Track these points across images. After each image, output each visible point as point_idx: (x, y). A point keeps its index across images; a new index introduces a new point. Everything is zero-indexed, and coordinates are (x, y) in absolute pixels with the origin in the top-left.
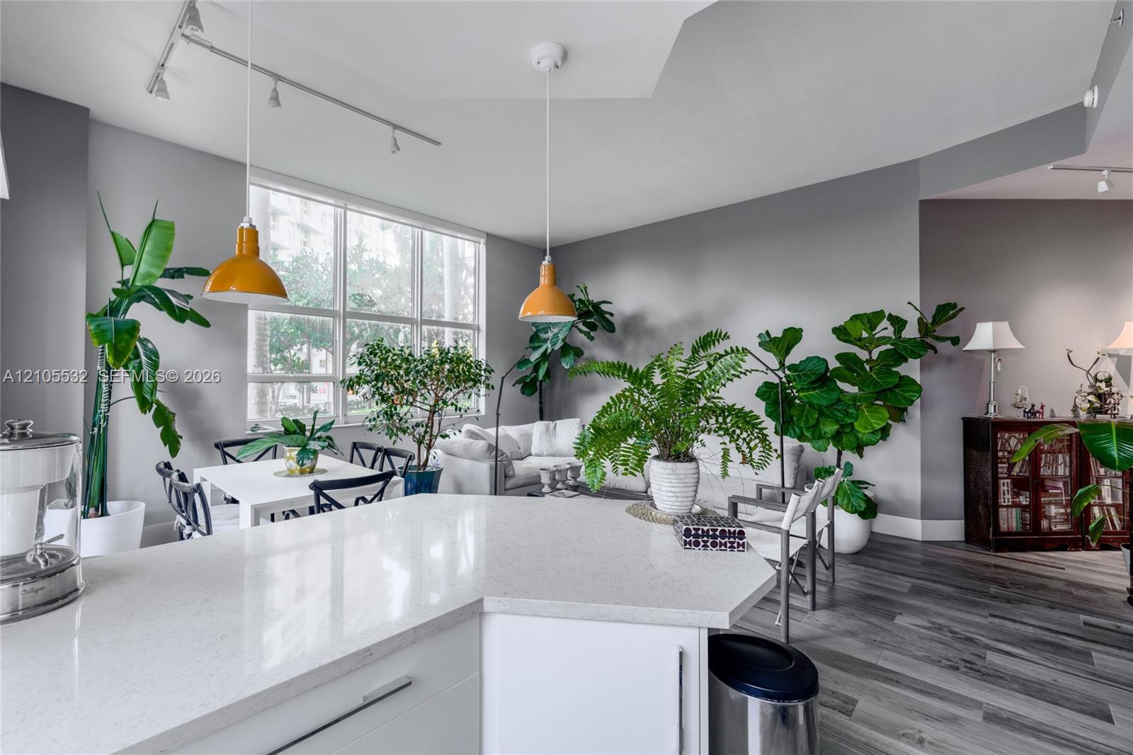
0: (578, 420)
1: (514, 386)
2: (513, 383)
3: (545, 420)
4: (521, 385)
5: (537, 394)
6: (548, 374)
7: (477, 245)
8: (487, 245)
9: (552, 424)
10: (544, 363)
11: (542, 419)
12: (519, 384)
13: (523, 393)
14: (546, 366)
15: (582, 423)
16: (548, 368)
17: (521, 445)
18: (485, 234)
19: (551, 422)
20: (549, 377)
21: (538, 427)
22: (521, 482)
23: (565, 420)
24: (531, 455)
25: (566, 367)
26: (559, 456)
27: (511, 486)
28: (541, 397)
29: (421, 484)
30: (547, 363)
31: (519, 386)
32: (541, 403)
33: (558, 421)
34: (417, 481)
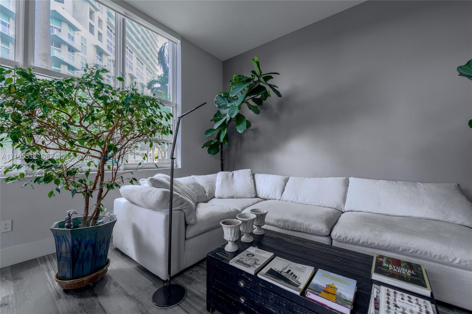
0: (249, 170)
1: (203, 147)
2: (202, 146)
3: (225, 171)
4: (208, 147)
5: (219, 154)
6: (226, 138)
7: (175, 44)
8: (182, 44)
9: (230, 173)
10: (224, 130)
11: (222, 170)
12: (207, 147)
13: (210, 153)
14: (226, 131)
15: (252, 172)
16: (227, 134)
17: (207, 190)
18: (181, 37)
19: (230, 172)
20: (228, 141)
21: (220, 176)
22: (203, 229)
23: (239, 171)
24: (215, 197)
25: (240, 132)
26: (237, 198)
27: (192, 235)
28: (222, 156)
29: (80, 244)
30: (226, 130)
31: (206, 149)
32: (222, 160)
33: (234, 172)
34: (73, 241)
